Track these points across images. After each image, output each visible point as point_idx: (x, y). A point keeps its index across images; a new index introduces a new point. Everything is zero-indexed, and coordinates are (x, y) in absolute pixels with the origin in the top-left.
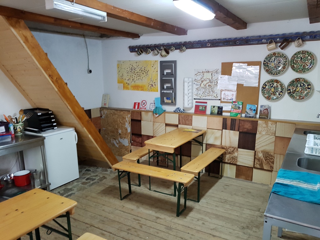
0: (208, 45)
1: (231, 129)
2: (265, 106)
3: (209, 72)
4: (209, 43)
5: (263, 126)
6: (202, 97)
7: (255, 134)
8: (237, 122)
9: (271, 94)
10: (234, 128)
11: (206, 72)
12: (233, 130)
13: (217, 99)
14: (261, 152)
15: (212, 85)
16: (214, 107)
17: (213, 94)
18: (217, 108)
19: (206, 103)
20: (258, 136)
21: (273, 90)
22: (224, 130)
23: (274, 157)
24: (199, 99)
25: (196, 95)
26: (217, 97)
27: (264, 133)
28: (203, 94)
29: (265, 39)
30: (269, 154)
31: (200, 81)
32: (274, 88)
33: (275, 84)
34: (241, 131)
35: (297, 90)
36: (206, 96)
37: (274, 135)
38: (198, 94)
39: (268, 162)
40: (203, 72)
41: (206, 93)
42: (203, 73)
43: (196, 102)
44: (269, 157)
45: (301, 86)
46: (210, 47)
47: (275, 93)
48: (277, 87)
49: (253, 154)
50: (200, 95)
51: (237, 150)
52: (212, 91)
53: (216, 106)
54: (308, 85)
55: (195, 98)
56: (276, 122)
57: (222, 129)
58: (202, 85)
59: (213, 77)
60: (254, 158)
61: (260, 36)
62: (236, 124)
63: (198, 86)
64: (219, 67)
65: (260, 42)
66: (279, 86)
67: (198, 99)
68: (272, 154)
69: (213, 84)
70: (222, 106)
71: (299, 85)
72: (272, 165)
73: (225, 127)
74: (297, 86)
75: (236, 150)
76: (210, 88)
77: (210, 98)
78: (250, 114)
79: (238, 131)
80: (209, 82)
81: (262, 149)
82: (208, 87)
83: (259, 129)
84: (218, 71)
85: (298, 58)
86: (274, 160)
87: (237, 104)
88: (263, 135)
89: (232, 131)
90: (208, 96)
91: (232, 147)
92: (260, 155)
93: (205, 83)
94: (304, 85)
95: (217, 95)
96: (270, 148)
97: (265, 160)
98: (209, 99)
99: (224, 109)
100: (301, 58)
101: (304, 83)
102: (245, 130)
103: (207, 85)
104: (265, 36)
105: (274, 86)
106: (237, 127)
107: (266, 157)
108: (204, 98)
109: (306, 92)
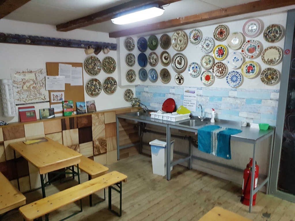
0: (28, 41)
1: (71, 128)
2: (90, 102)
3: (31, 72)
4: (28, 40)
5: (96, 118)
6: (26, 101)
7: (91, 127)
8: (75, 120)
9: (93, 91)
10: (73, 126)
11: (28, 72)
12: (73, 128)
13: (45, 101)
14: (97, 140)
15: (37, 86)
16: (44, 110)
17: (40, 96)
18: (48, 110)
19: (33, 107)
20: (93, 128)
21: (93, 87)
22: (64, 131)
23: (106, 141)
24: (24, 104)
25: (18, 100)
26: (45, 99)
27: (97, 124)
28: (27, 97)
29: (83, 44)
30: (103, 139)
31: (20, 83)
32: (94, 85)
33: (94, 82)
34: (79, 127)
35: (108, 86)
36: (31, 100)
37: (104, 123)
38: (21, 98)
39: (103, 147)
40: (23, 72)
41: (32, 96)
42: (24, 74)
43: (19, 108)
44: (103, 142)
45: (110, 83)
46: (30, 44)
47: (95, 90)
48: (96, 84)
49: (92, 144)
50: (24, 100)
51: (79, 146)
52: (39, 93)
53: (46, 109)
54: (114, 82)
55: (17, 104)
56: (103, 113)
57: (61, 131)
58: (25, 88)
59: (38, 78)
60: (92, 148)
61: (80, 41)
62: (75, 122)
63: (19, 89)
64: (44, 67)
65: (80, 46)
66: (97, 84)
67: (22, 104)
68: (105, 139)
69: (39, 85)
70: (52, 108)
71: (109, 83)
72: (106, 148)
73: (64, 128)
74: (108, 83)
75: (77, 146)
76: (36, 90)
77: (37, 101)
78: (81, 111)
79: (78, 128)
80: (33, 84)
81: (98, 137)
82: (32, 89)
83: (93, 121)
84: (42, 71)
85: (106, 62)
86: (106, 143)
87: (68, 103)
88: (97, 125)
89: (72, 130)
90: (34, 99)
91: (74, 145)
92: (97, 143)
93: (28, 84)
94: (111, 82)
95: (45, 97)
96: (103, 135)
97: (101, 146)
98: (37, 103)
99: (55, 111)
100: (108, 62)
101: (112, 81)
102: (83, 125)
103: (31, 87)
104: (84, 41)
105: (93, 84)
106: (75, 125)
107: (101, 143)
108: (30, 102)
109: (113, 88)
